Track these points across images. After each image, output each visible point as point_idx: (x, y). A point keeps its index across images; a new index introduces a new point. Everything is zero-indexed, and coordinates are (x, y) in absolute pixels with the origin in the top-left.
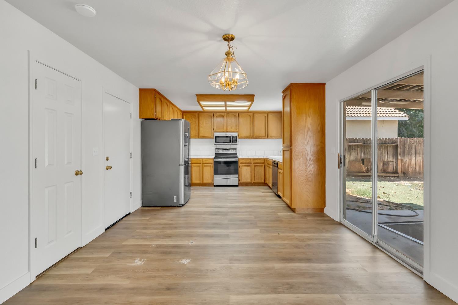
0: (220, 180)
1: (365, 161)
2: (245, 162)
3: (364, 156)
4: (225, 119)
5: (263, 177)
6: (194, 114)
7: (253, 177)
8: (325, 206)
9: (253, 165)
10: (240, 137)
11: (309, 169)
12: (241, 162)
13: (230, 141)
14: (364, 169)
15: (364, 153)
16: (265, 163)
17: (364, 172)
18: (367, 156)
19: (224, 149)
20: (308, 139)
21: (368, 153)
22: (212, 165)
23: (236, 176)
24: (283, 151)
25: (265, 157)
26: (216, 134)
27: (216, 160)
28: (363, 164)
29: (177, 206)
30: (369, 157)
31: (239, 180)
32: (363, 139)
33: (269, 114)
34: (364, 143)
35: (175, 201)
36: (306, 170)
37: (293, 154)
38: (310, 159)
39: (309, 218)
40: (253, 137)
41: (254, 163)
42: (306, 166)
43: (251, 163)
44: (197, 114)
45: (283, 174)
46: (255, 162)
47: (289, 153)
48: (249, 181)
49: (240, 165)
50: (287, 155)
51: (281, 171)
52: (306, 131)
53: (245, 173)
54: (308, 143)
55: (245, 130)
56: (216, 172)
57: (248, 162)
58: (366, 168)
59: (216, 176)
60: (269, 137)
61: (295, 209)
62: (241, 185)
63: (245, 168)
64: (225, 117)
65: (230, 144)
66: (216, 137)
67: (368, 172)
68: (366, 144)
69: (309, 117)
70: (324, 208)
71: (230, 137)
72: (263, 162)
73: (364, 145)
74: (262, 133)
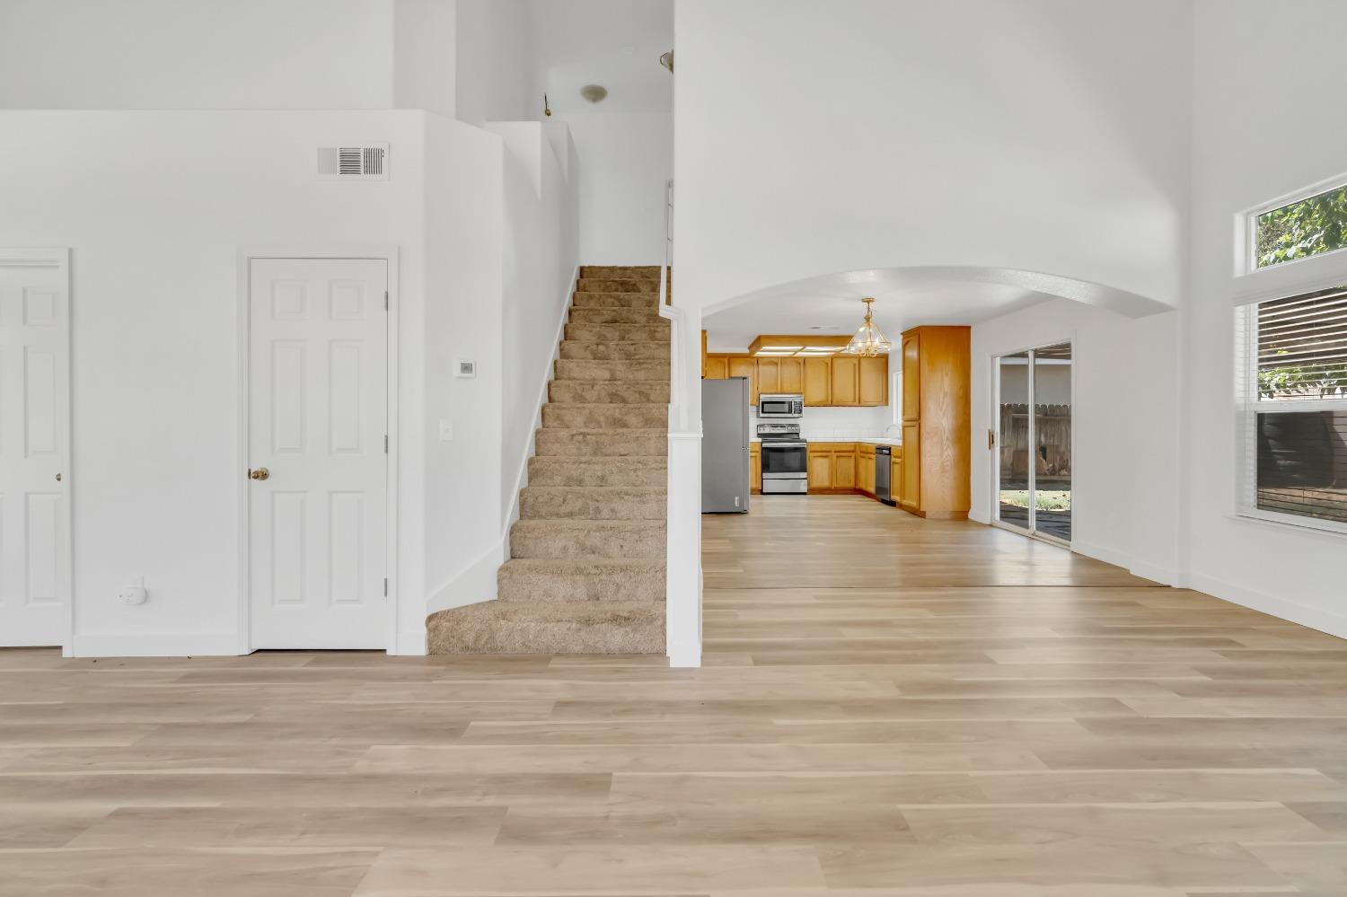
0: (773, 482)
1: (1048, 451)
2: (819, 449)
3: (1046, 440)
4: (779, 368)
5: (853, 479)
6: (721, 359)
7: (834, 478)
8: (969, 508)
9: (835, 455)
10: (807, 403)
11: (946, 454)
12: (813, 449)
13: (790, 412)
14: (1046, 467)
15: (1046, 436)
16: (855, 451)
17: (1045, 474)
18: (1052, 441)
19: (775, 426)
20: (944, 409)
21: (1054, 436)
22: (759, 455)
23: (803, 475)
24: (904, 427)
25: (856, 440)
26: (764, 397)
27: (765, 445)
28: (1045, 458)
29: (740, 513)
30: (1056, 443)
31: (809, 484)
32: (1045, 406)
33: (862, 360)
34: (1046, 415)
35: (737, 504)
36: (941, 455)
37: (923, 431)
38: (947, 439)
39: (947, 522)
40: (830, 403)
41: (836, 452)
42: (942, 449)
43: (829, 452)
44: (726, 360)
45: (903, 465)
46: (838, 449)
47: (915, 430)
48: (826, 484)
49: (808, 454)
50: (912, 432)
51: (898, 460)
52: (942, 396)
53: (820, 470)
54: (944, 414)
55: (816, 390)
56: (766, 467)
57: (824, 449)
58: (1051, 465)
59: (766, 475)
60: (862, 403)
61: (925, 512)
62: (813, 491)
63: (820, 460)
64: (779, 365)
65: (790, 415)
66: (763, 403)
67: (1054, 475)
68: (1051, 415)
69: (947, 375)
70: (968, 512)
71: (790, 403)
72: (852, 449)
73: (1047, 417)
74: (849, 396)
